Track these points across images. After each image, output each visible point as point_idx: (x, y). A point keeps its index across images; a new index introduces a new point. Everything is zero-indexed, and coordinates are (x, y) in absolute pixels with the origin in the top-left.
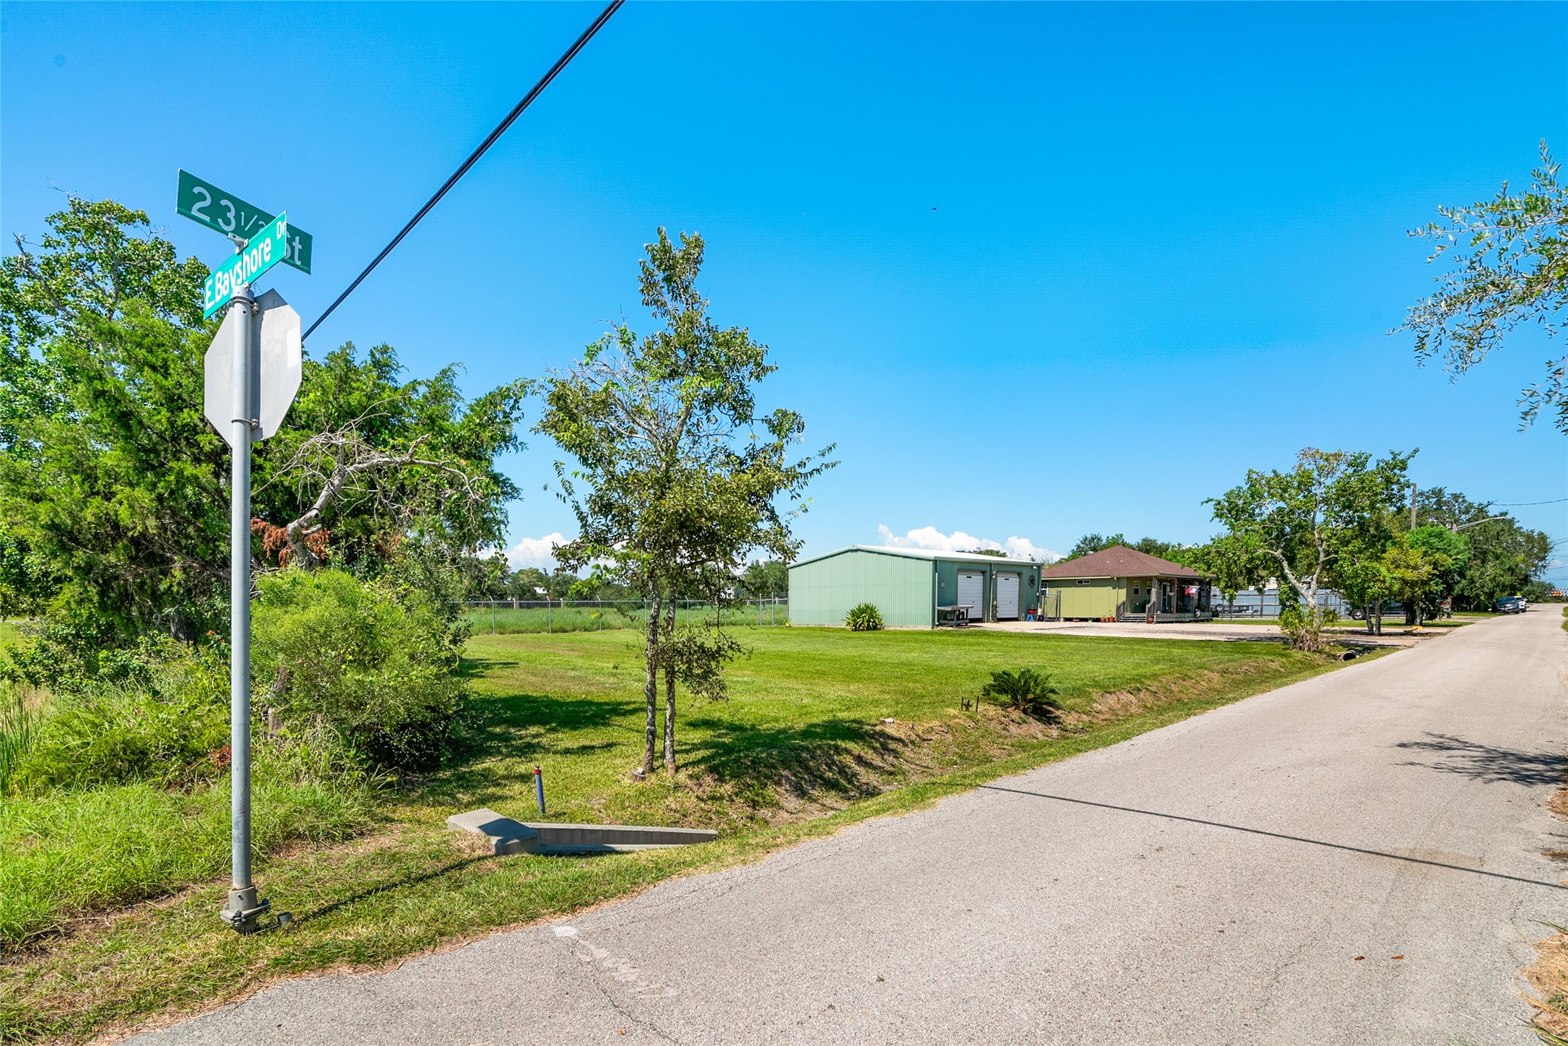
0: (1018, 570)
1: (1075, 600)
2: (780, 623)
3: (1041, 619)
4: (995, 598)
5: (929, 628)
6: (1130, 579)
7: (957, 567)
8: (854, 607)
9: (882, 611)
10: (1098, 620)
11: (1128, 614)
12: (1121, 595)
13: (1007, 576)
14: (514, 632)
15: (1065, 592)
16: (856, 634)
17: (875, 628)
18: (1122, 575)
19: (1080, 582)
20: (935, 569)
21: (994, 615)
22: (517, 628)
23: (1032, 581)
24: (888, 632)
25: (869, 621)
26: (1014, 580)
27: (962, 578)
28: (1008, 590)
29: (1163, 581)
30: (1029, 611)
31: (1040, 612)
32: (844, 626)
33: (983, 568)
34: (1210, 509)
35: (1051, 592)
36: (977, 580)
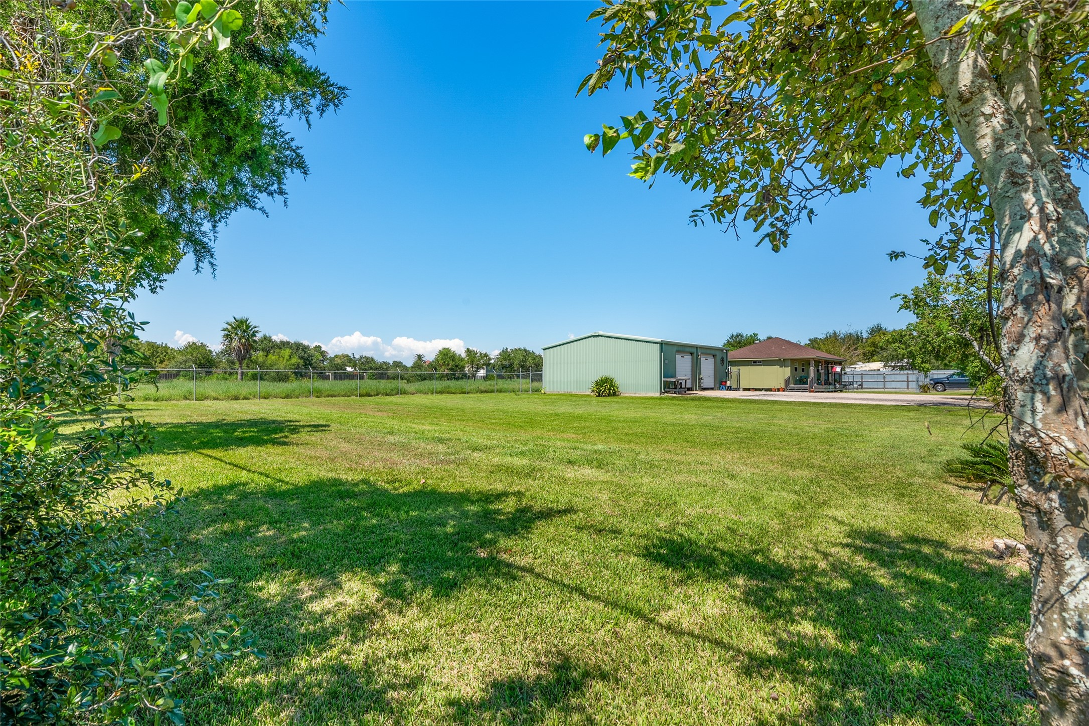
0: (713, 352)
1: (749, 375)
2: (537, 391)
3: (730, 389)
4: (700, 374)
5: (657, 395)
6: (793, 360)
7: (675, 349)
8: (598, 378)
9: (619, 381)
10: (770, 390)
11: (792, 386)
12: (787, 372)
13: (707, 357)
14: (328, 396)
15: (744, 370)
16: (600, 398)
17: (615, 394)
18: (787, 357)
19: (755, 362)
20: (662, 350)
21: (700, 386)
22: (331, 393)
23: (722, 361)
24: (625, 398)
25: (610, 389)
26: (711, 360)
27: (678, 357)
28: (708, 367)
29: (817, 362)
30: (721, 383)
31: (728, 383)
32: (588, 392)
33: (692, 350)
34: (899, 301)
35: (734, 369)
36: (688, 358)
